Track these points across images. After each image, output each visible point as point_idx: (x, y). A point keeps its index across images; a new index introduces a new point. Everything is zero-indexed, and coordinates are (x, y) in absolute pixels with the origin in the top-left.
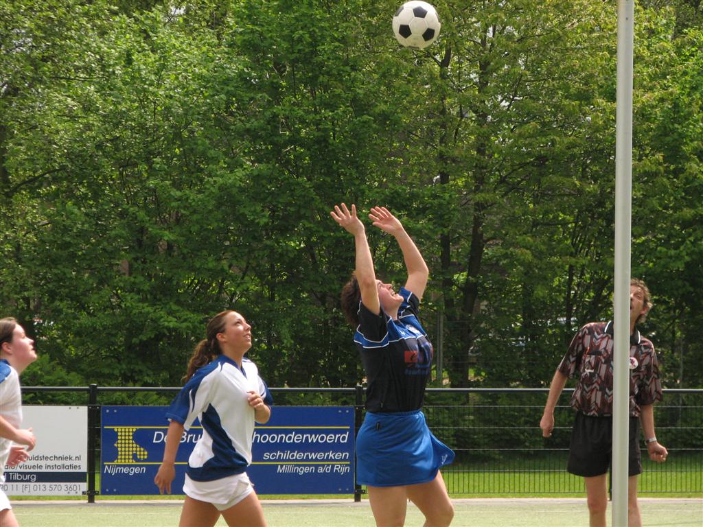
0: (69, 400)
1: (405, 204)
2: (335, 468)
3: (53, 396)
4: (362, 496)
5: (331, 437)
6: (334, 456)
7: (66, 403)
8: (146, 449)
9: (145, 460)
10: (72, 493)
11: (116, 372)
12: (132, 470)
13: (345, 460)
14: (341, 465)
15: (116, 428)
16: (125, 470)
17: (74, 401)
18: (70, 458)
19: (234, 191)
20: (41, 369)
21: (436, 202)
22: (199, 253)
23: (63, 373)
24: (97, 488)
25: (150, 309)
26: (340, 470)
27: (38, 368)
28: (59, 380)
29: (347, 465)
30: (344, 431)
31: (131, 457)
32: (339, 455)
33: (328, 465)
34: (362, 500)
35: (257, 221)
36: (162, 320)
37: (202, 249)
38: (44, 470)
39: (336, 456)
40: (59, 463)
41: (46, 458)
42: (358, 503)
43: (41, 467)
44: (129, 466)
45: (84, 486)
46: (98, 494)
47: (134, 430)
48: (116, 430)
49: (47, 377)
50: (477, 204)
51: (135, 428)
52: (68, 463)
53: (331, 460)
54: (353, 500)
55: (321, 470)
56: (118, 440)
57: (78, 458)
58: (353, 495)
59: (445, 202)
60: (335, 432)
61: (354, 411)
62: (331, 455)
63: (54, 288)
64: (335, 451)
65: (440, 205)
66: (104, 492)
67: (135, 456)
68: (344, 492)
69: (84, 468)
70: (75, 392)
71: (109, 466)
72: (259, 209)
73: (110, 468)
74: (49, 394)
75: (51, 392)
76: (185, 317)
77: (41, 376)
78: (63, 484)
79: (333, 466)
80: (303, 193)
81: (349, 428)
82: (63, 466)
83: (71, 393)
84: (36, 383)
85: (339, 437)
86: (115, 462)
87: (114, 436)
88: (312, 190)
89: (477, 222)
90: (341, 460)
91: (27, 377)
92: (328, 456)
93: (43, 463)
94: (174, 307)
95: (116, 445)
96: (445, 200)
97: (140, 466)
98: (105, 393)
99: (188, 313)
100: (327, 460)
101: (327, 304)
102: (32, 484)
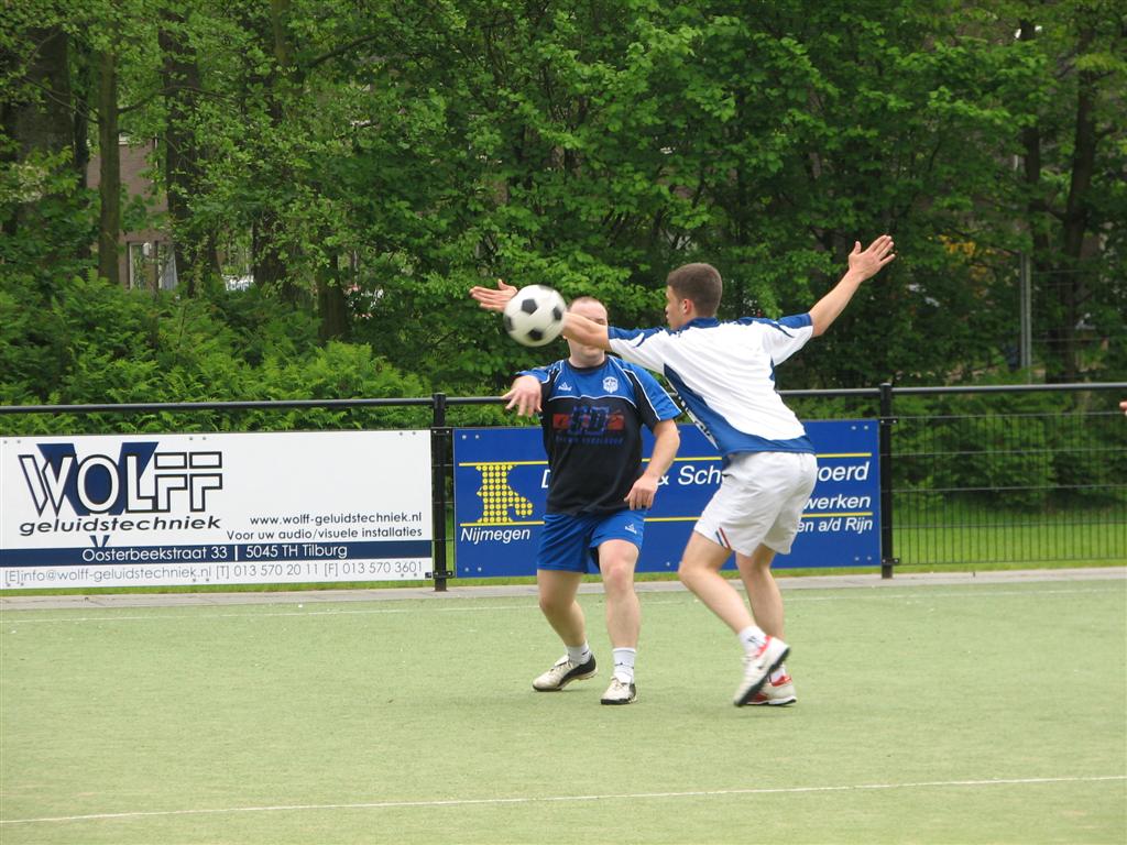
0: (406, 421)
1: (962, 77)
2: (848, 524)
3: (379, 414)
4: (894, 568)
5: (840, 471)
6: (846, 502)
7: (400, 426)
8: (529, 499)
9: (528, 518)
10: (409, 576)
11: (487, 370)
12: (507, 535)
13: (864, 509)
14: (857, 517)
15: (479, 466)
16: (496, 535)
17: (414, 423)
18: (404, 518)
19: (678, 62)
20: (357, 371)
21: (1014, 72)
22: (619, 169)
23: (394, 376)
24: (450, 565)
25: (544, 262)
26: (856, 526)
27: (353, 367)
28: (389, 388)
29: (867, 518)
30: (861, 461)
31: (505, 513)
32: (854, 502)
33: (836, 519)
34: (894, 576)
35: (716, 114)
36: (564, 279)
37: (623, 161)
38: (360, 538)
39: (849, 502)
40: (385, 525)
41: (364, 519)
42: (887, 582)
43: (354, 533)
44: (503, 528)
45: (427, 564)
46: (451, 577)
47: (510, 468)
48: (479, 469)
49: (366, 384)
50: (1084, 73)
51: (510, 465)
52: (400, 525)
53: (841, 510)
54: (880, 576)
55: (823, 527)
56: (483, 485)
57: (417, 517)
58: (879, 568)
59: (1028, 72)
60: (846, 463)
61: (878, 426)
62: (841, 502)
63: (381, 233)
64: (847, 494)
65: (1021, 76)
66: (461, 574)
67: (511, 512)
68: (864, 562)
69: (427, 534)
70: (414, 407)
71: (468, 529)
72: (719, 93)
73: (471, 532)
74: (372, 411)
75: (376, 408)
76: (599, 275)
77: (358, 381)
78: (393, 561)
79: (844, 519)
80: (791, 64)
81: (869, 455)
82: (391, 532)
83: (409, 409)
84: (350, 393)
85: (853, 472)
86: (479, 523)
87: (476, 479)
88: (806, 58)
89: (1084, 104)
90: (857, 510)
91: (335, 384)
92: (835, 503)
93: (358, 526)
94: (581, 257)
95: (479, 494)
96: (1028, 67)
97: (521, 528)
98: (465, 407)
99: (603, 267)
100: (834, 510)
101: (834, 248)
102: (340, 563)
